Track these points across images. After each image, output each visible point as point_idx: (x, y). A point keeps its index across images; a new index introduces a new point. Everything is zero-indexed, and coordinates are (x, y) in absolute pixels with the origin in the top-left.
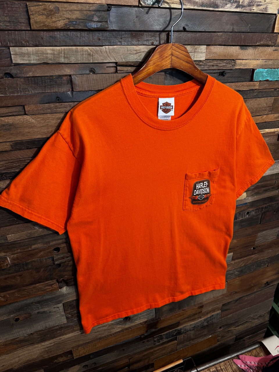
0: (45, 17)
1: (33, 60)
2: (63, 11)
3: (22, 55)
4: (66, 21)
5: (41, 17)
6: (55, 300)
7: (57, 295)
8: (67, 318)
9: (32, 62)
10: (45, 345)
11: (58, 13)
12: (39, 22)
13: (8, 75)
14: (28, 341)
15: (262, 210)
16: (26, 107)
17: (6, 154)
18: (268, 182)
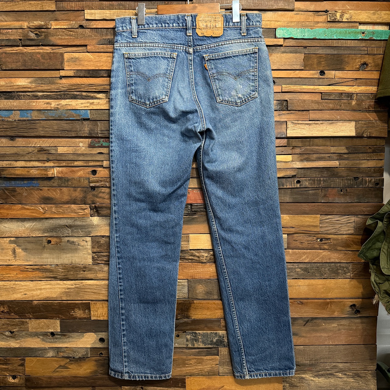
3: (92, 14)
6: (84, 229)
7: (87, 223)
8: (93, 258)
9: (97, 18)
10: (67, 284)
13: (81, 27)
14: (53, 272)
15: (320, 183)
16: (88, 46)
17: (70, 80)
18: (321, 148)
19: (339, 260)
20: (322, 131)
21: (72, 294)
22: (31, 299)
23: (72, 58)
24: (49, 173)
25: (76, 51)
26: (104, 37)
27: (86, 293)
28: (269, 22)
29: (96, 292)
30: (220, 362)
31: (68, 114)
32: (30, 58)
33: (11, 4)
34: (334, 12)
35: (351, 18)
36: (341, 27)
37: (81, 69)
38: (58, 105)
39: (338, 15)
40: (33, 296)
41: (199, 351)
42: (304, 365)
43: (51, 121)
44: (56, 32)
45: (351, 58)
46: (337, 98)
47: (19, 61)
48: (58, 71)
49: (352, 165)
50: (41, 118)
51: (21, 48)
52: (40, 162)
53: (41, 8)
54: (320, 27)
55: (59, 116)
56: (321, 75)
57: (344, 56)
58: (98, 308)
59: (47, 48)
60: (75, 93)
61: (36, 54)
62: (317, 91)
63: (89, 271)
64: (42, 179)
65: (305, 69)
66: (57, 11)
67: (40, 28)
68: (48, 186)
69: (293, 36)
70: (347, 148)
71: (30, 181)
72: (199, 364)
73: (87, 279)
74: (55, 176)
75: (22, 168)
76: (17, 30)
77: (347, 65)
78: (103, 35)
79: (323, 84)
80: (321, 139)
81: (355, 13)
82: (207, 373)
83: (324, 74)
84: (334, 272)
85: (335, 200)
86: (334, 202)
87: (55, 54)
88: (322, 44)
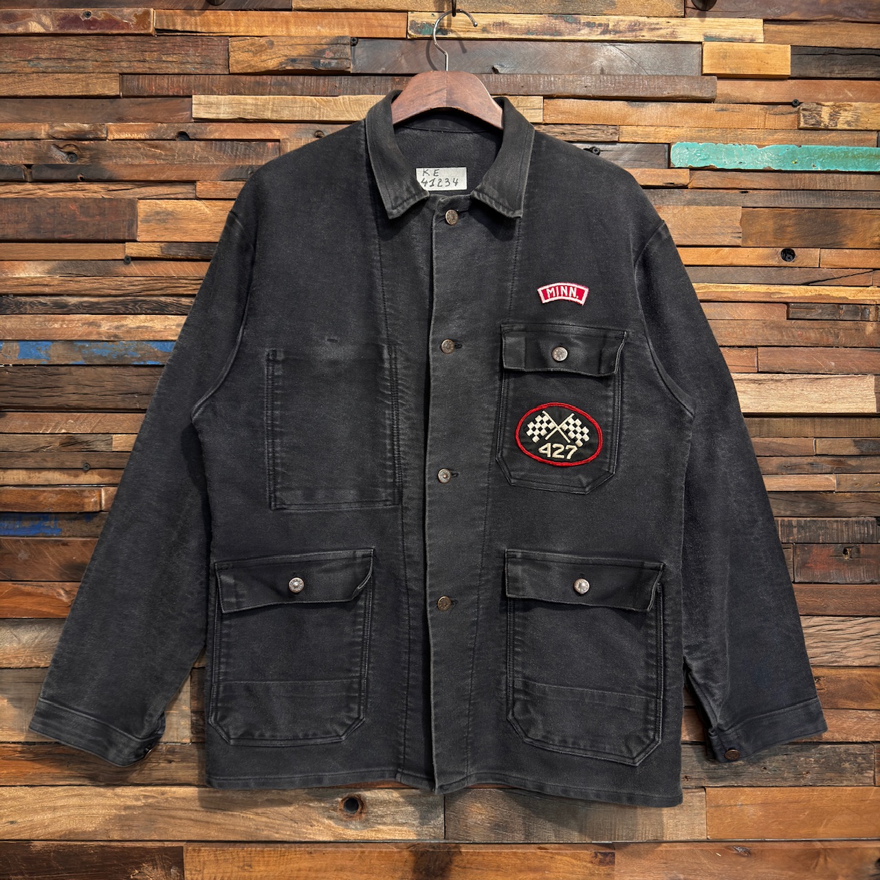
0: (251, 54)
1: (224, 113)
2: (279, 45)
3: (210, 105)
4: (283, 59)
5: (246, 54)
9: (222, 116)
11: (271, 49)
12: (241, 61)
13: (183, 135)
14: (88, 763)
15: (791, 533)
16: (198, 183)
17: (151, 265)
18: (789, 441)
19: (844, 736)
20: (792, 398)
21: (136, 823)
22: (25, 836)
23: (158, 213)
24: (86, 500)
25: (167, 196)
26: (239, 162)
27: (172, 821)
28: (653, 128)
29: (199, 818)
31: (143, 352)
32: (51, 211)
33: (11, 80)
34: (815, 105)
35: (857, 120)
36: (833, 141)
37: (178, 240)
38: (117, 328)
39: (825, 114)
40: (32, 828)
43: (99, 369)
44: (120, 149)
45: (859, 218)
46: (827, 317)
47: (24, 220)
48: (121, 245)
49: (870, 485)
50: (73, 360)
51: (29, 186)
52: (65, 471)
53: (85, 89)
54: (781, 142)
55: (119, 357)
56: (784, 259)
57: (841, 213)
58: (204, 863)
59: (94, 187)
60: (163, 299)
61: (66, 203)
62: (775, 298)
63: (182, 761)
64: (67, 516)
65: (745, 245)
66: (124, 97)
67: (79, 137)
68: (84, 534)
69: (714, 162)
70: (857, 443)
71: (37, 522)
73: (175, 782)
74: (103, 508)
75: (20, 489)
76: (21, 142)
77: (851, 236)
78: (236, 156)
79: (792, 282)
80: (788, 419)
81: (867, 109)
83: (794, 255)
84: (831, 768)
85: (830, 576)
86: (828, 581)
87: (115, 203)
88: (787, 185)
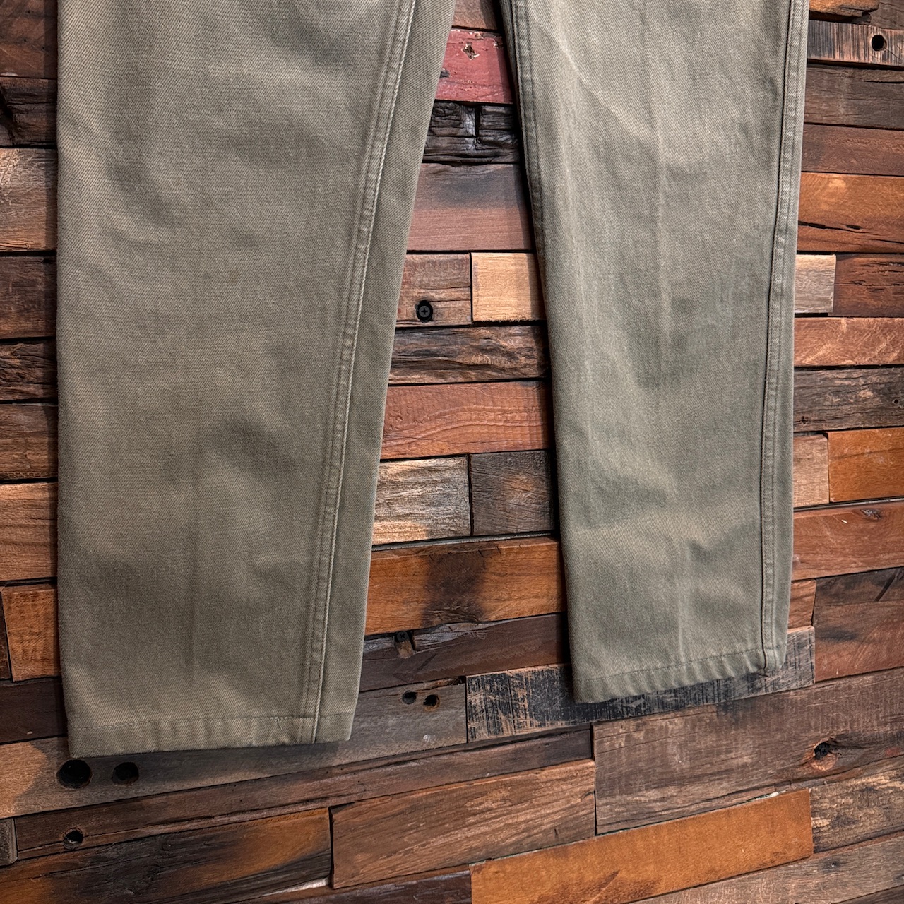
30: (598, 782)
41: (516, 752)
42: (874, 742)
72: (520, 806)
82: (552, 835)
